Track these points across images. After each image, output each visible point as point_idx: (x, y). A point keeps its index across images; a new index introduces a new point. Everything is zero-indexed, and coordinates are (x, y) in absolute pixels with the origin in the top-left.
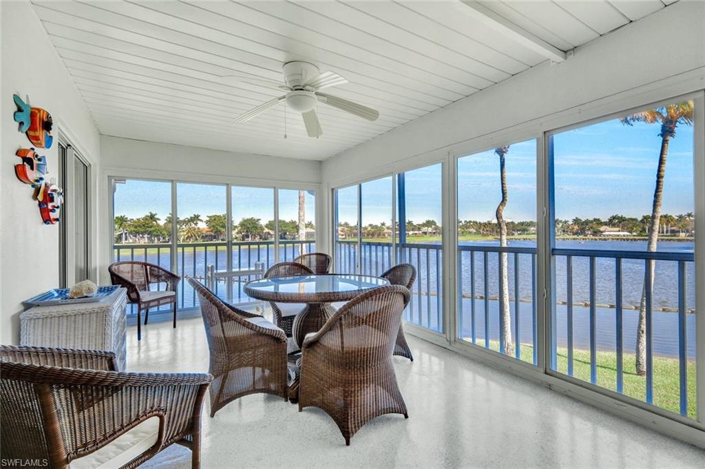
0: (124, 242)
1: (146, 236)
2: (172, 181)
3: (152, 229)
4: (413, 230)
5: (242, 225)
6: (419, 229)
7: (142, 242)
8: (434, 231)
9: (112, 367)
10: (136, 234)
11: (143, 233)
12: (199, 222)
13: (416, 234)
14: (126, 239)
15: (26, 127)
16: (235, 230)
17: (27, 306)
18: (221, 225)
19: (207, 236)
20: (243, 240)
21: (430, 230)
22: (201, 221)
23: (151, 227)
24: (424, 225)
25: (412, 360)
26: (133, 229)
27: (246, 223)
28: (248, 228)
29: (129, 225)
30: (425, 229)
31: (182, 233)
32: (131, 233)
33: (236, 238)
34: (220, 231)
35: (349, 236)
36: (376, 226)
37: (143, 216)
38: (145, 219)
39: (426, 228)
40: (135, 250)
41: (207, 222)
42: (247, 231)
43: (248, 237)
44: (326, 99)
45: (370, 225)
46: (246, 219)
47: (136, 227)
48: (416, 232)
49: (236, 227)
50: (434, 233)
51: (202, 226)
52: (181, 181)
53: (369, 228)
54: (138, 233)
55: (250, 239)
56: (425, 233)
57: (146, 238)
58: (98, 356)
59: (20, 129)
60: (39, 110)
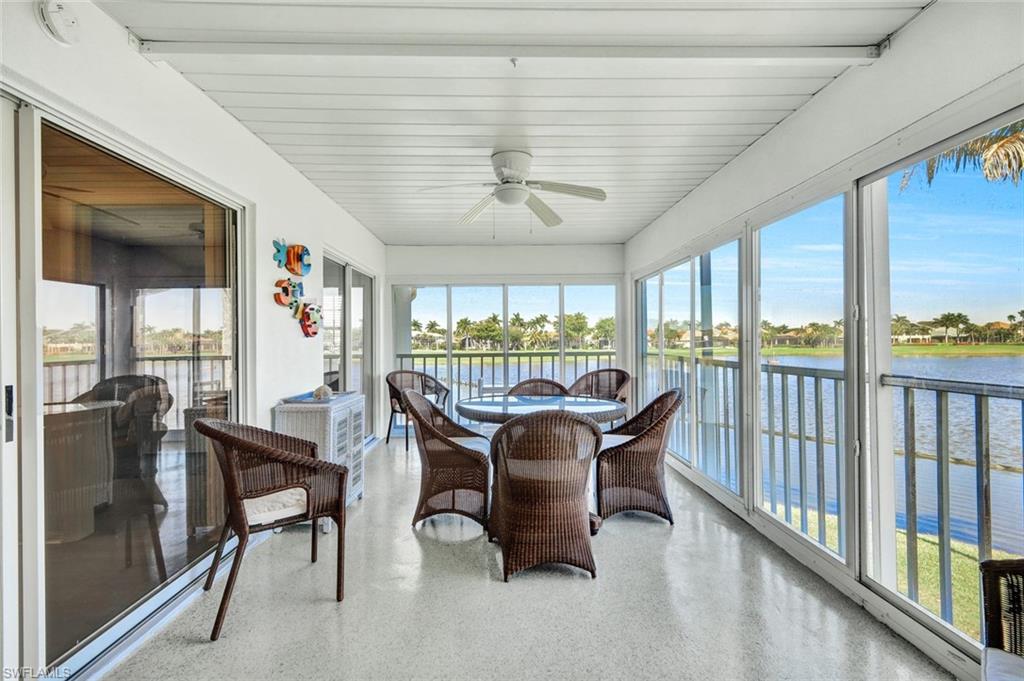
0: (467, 350)
1: (488, 341)
2: (447, 285)
3: (494, 334)
4: (908, 333)
5: (600, 327)
6: (924, 331)
7: (484, 350)
8: (964, 335)
9: (313, 455)
10: (479, 338)
11: (486, 338)
12: (546, 324)
13: (915, 340)
14: (470, 345)
15: (284, 262)
16: (589, 333)
17: (286, 401)
18: (572, 327)
19: (554, 342)
20: (601, 348)
21: (952, 332)
22: (549, 322)
23: (494, 331)
24: (937, 323)
25: (672, 523)
26: (476, 333)
27: (603, 324)
28: (607, 331)
29: (472, 329)
30: (940, 331)
31: (525, 339)
32: (474, 338)
33: (592, 345)
34: (571, 336)
35: (769, 343)
36: (825, 327)
37: (486, 318)
38: (488, 321)
39: (944, 329)
40: (427, 359)
41: (555, 324)
42: (605, 336)
43: (606, 343)
44: (538, 186)
45: (812, 325)
46: (604, 318)
47: (478, 331)
48: (917, 336)
49: (592, 330)
50: (965, 339)
51: (550, 329)
52: (454, 285)
53: (810, 330)
54: (480, 338)
55: (609, 346)
56: (941, 339)
57: (489, 345)
58: (305, 444)
59: (279, 266)
60: (293, 247)
